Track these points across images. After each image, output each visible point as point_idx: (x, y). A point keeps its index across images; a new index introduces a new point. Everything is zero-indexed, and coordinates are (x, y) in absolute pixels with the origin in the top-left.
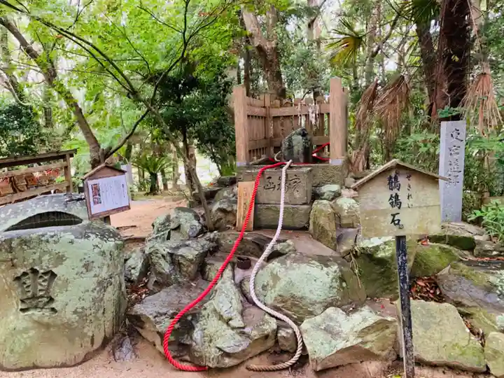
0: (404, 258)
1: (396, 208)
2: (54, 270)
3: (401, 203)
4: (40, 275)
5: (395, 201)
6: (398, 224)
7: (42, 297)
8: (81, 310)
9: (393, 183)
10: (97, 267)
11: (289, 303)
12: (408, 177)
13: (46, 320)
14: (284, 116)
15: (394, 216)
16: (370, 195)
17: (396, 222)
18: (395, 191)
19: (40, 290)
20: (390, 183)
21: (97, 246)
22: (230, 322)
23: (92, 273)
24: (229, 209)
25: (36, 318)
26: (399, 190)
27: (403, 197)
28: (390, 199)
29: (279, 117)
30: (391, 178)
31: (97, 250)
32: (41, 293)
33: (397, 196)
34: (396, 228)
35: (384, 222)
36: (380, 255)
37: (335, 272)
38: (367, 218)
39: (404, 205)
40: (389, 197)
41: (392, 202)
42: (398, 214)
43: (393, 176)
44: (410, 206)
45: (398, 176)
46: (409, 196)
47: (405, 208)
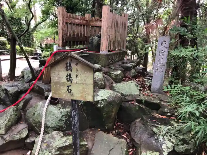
0: (75, 113)
1: (70, 82)
3: (72, 79)
5: (69, 78)
6: (70, 92)
12: (77, 64)
15: (68, 87)
16: (57, 73)
18: (69, 72)
20: (67, 67)
26: (71, 71)
27: (73, 77)
28: (67, 76)
33: (70, 75)
34: (69, 95)
35: (63, 90)
37: (67, 112)
38: (54, 86)
39: (74, 81)
40: (66, 75)
41: (68, 78)
42: (70, 86)
43: (69, 62)
44: (77, 82)
45: (71, 62)
46: (77, 76)
47: (75, 83)
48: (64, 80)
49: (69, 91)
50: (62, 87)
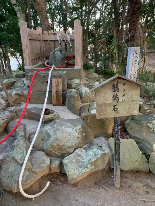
0: (118, 128)
1: (116, 102)
3: (119, 99)
5: (116, 98)
9: (115, 88)
11: (56, 148)
12: (124, 84)
14: (50, 40)
15: (114, 106)
16: (102, 95)
17: (116, 110)
18: (116, 92)
20: (113, 88)
24: (22, 94)
26: (118, 92)
27: (120, 96)
28: (113, 97)
29: (48, 41)
30: (114, 85)
33: (117, 95)
34: (115, 113)
35: (109, 110)
37: (80, 129)
38: (100, 108)
41: (114, 99)
42: (117, 105)
44: (124, 101)
45: (118, 84)
46: (123, 95)
47: (120, 102)
48: (110, 100)
50: (107, 108)
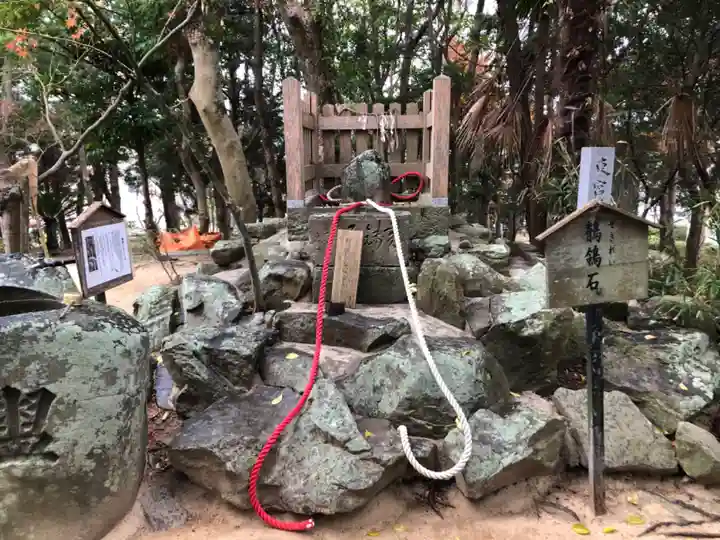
1: (594, 266)
2: (51, 388)
3: (600, 259)
4: (21, 398)
5: (594, 257)
6: (596, 288)
7: (29, 435)
8: (100, 451)
9: (592, 232)
10: (122, 378)
11: (421, 409)
12: (612, 224)
13: (39, 473)
15: (591, 277)
16: (563, 250)
17: (594, 285)
18: (594, 243)
19: (25, 425)
20: (588, 232)
21: (119, 341)
22: (347, 445)
23: (115, 389)
24: (289, 275)
25: (18, 473)
26: (598, 241)
27: (603, 252)
28: (588, 254)
31: (120, 349)
32: (26, 430)
33: (596, 249)
34: (592, 294)
35: (578, 285)
36: (527, 332)
37: (478, 359)
38: (556, 281)
39: (605, 262)
40: (585, 252)
41: (590, 258)
42: (596, 274)
43: (593, 222)
44: (612, 263)
45: (598, 222)
46: (611, 250)
47: (606, 266)
48: (581, 262)
49: (593, 286)
50: (574, 281)
